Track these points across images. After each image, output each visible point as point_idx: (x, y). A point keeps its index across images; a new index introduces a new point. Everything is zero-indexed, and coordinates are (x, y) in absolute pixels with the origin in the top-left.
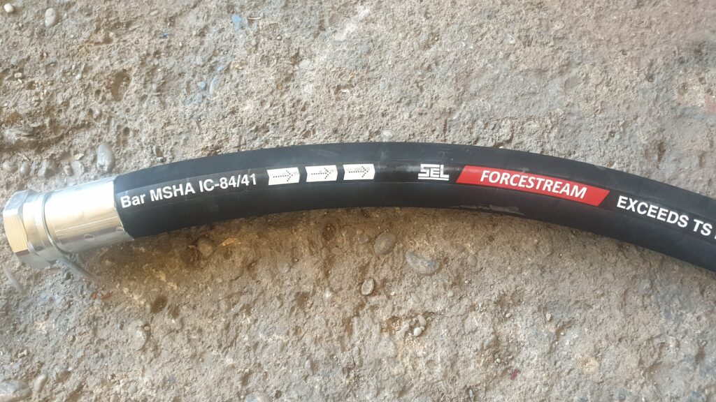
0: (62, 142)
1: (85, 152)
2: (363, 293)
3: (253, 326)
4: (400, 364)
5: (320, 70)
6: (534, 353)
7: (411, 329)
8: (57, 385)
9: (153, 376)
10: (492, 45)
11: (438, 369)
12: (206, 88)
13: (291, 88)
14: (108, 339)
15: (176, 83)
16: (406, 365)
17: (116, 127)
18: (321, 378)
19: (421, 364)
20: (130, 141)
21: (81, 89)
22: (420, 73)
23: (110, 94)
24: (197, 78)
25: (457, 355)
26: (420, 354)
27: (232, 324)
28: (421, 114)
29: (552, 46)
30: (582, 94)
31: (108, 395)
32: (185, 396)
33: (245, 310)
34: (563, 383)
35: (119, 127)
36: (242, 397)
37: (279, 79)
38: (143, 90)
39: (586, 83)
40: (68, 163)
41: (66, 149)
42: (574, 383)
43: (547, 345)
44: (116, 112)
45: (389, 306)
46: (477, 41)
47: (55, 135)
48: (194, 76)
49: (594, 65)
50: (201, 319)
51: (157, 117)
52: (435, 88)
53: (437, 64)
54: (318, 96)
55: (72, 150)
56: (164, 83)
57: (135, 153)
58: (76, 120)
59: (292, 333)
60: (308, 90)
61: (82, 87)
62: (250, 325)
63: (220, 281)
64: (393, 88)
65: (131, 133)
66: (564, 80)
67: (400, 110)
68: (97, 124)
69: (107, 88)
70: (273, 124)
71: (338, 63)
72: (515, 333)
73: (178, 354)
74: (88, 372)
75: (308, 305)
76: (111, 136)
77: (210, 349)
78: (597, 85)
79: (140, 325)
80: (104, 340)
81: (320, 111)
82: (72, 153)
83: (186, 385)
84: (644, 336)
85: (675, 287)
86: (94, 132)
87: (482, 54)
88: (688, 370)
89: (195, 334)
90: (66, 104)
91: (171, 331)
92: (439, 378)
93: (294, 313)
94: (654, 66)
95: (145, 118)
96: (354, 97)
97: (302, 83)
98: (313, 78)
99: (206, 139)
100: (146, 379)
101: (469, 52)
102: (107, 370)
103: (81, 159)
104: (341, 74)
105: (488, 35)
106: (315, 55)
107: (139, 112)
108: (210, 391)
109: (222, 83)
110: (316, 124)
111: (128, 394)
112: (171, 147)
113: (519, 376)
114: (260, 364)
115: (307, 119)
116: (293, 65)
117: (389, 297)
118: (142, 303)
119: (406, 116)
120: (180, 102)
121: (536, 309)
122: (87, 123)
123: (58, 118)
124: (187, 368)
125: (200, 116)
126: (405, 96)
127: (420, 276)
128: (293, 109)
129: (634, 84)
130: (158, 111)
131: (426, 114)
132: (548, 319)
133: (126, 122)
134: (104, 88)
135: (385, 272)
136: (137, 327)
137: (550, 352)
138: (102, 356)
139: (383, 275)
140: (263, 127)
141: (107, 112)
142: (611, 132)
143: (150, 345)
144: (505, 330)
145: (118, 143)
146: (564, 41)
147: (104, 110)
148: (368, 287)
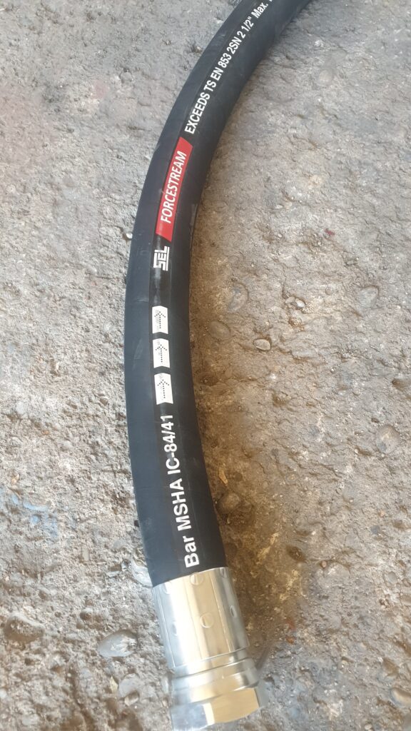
0: (92, 713)
1: (109, 676)
2: (269, 348)
3: (311, 449)
4: (333, 315)
5: (31, 391)
6: (311, 216)
7: (298, 308)
8: (402, 674)
9: (375, 552)
10: (24, 240)
11: (333, 286)
12: (39, 515)
13: (48, 421)
14: (341, 614)
15: (27, 556)
16: (333, 311)
17: (78, 630)
18: (354, 381)
19: (330, 299)
20: (97, 611)
21: (22, 686)
22: (46, 298)
23: (32, 643)
24: (24, 529)
25: (319, 273)
26: (321, 301)
27: (310, 471)
28: (89, 298)
29: (32, 194)
30: (80, 175)
31: (402, 607)
32: (391, 516)
33: (295, 457)
34: (333, 199)
35: (79, 626)
36: (383, 456)
37: (37, 433)
38: (32, 597)
39: (71, 172)
40: (121, 702)
41: (102, 705)
42: (333, 192)
43: (304, 208)
44: (59, 632)
45: (280, 326)
46: (18, 251)
47: (81, 723)
48: (21, 533)
49: (54, 166)
50: (308, 502)
51: (70, 573)
52: (63, 286)
53: (37, 285)
54: (61, 392)
55: (105, 696)
56: (26, 571)
57: (114, 604)
58: (65, 691)
59: (313, 409)
60: (52, 403)
61: (18, 686)
62: (309, 451)
63: (266, 485)
64: (60, 322)
65: (89, 610)
66: (65, 187)
67: (83, 316)
68: (72, 658)
69: (24, 648)
70: (90, 437)
71: (25, 373)
72: (295, 231)
73: (349, 526)
74: (381, 635)
75: (284, 396)
76: (89, 637)
77: (338, 490)
78: (73, 165)
79: (322, 572)
80: (343, 619)
81: (79, 389)
82: (109, 696)
83: (379, 514)
84: (290, 146)
85: (250, 126)
86: (82, 663)
87: (32, 248)
88: (312, 124)
89: (325, 508)
90: (39, 708)
91: (324, 536)
92: (341, 285)
93: (294, 408)
94: (61, 127)
95: (70, 589)
96: (66, 357)
97: (44, 409)
98: (40, 398)
99: (102, 509)
100: (381, 562)
101: (28, 257)
102: (376, 611)
103: (117, 681)
104: (39, 371)
105: (14, 242)
106: (13, 396)
107: (61, 599)
108: (382, 488)
109: (34, 496)
110: (93, 392)
111: (398, 583)
112: (110, 553)
113: (330, 229)
114: (348, 439)
115: (87, 403)
116: (21, 420)
117: (271, 327)
118: (296, 573)
119: (90, 311)
120: (54, 546)
121: (273, 215)
122: (69, 675)
123: (58, 721)
124: (362, 514)
125: (74, 519)
126: (69, 311)
127: (249, 300)
128: (74, 417)
129: (75, 141)
130: (63, 573)
131: (89, 293)
132: (281, 207)
133: (74, 616)
134: (23, 654)
135: (247, 330)
136: (323, 575)
137: (309, 206)
138: (361, 618)
139: (250, 332)
140: (93, 447)
141: (58, 644)
142: (118, 157)
143: (343, 559)
144: (292, 238)
145: (99, 628)
146: (27, 186)
147: (55, 649)
148: (263, 343)
